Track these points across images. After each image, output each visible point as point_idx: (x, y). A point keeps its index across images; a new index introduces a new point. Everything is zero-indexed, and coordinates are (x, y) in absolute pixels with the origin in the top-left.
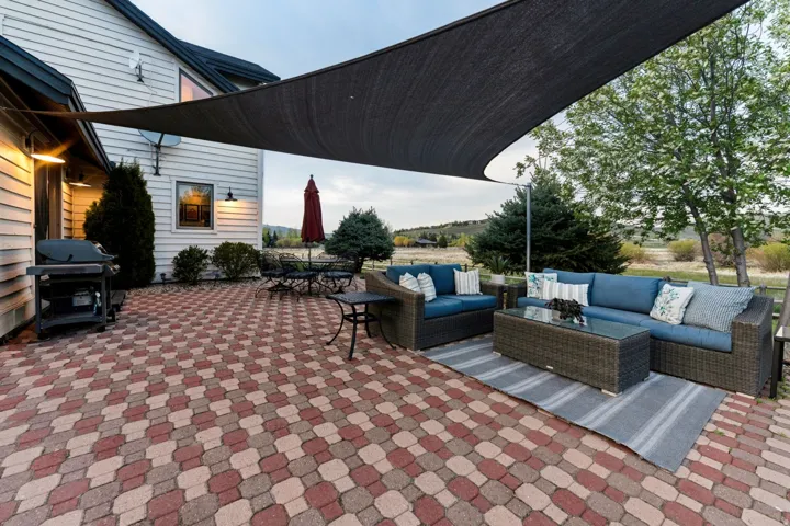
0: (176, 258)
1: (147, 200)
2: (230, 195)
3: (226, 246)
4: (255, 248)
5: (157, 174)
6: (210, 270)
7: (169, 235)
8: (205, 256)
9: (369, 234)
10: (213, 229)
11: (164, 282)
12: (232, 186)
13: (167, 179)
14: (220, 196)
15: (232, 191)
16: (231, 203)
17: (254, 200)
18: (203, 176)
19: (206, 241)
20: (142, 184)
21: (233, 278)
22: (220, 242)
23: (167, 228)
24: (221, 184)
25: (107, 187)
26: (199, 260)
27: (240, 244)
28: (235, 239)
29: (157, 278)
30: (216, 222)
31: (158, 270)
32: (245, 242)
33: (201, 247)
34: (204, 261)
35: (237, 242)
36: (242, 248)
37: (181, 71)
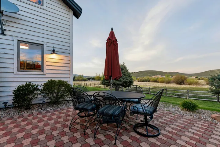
0: (14, 91)
2: (54, 51)
4: (69, 83)
5: (3, 34)
6: (39, 98)
7: (12, 75)
8: (36, 89)
9: (125, 75)
10: (43, 72)
12: (55, 46)
13: (10, 38)
14: (47, 52)
15: (55, 49)
16: (54, 56)
17: (68, 55)
19: (38, 78)
21: (55, 103)
22: (47, 80)
23: (11, 70)
24: (49, 45)
26: (32, 92)
27: (60, 81)
28: (56, 77)
30: (45, 67)
32: (63, 80)
33: (32, 83)
34: (35, 92)
35: (58, 79)
36: (61, 84)
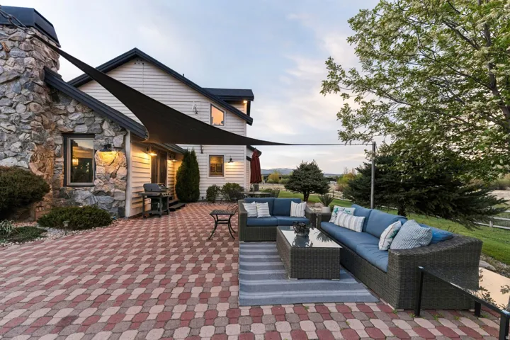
0: (207, 190)
1: (197, 164)
2: (231, 160)
3: (228, 185)
5: (202, 153)
6: (220, 196)
7: (206, 180)
8: (218, 190)
10: (223, 176)
11: (203, 201)
12: (232, 155)
14: (227, 161)
15: (232, 158)
16: (231, 164)
17: (242, 161)
18: (220, 152)
19: (220, 182)
20: (195, 158)
22: (226, 183)
23: (205, 176)
24: (227, 155)
25: (184, 161)
26: (216, 191)
27: (234, 184)
29: (201, 199)
30: (225, 173)
31: (201, 195)
32: (236, 183)
33: (217, 185)
34: (218, 192)
37: (211, 105)
